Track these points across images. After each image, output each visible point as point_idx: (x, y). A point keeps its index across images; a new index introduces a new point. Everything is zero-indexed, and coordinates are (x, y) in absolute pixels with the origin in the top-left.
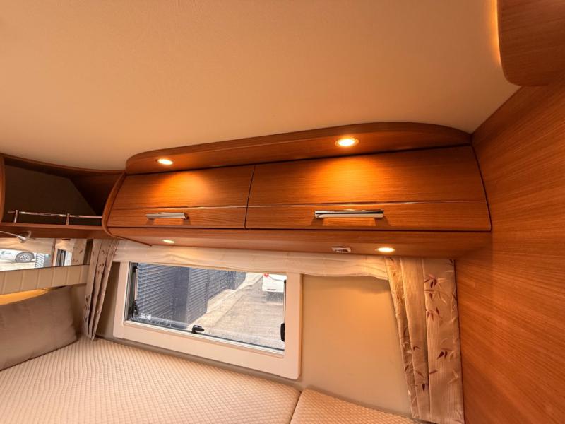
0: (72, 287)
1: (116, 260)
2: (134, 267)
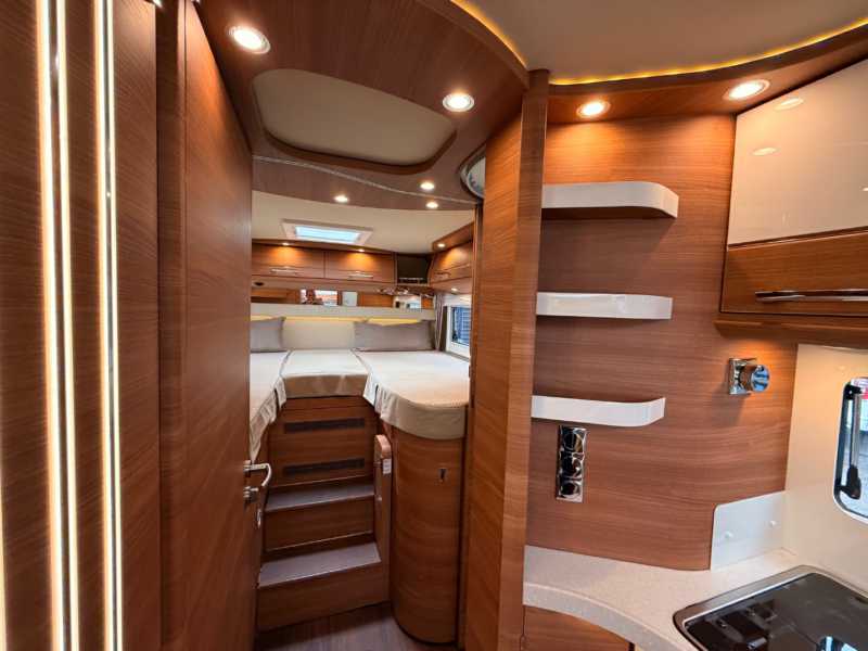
0: (429, 321)
1: (445, 305)
2: (453, 309)
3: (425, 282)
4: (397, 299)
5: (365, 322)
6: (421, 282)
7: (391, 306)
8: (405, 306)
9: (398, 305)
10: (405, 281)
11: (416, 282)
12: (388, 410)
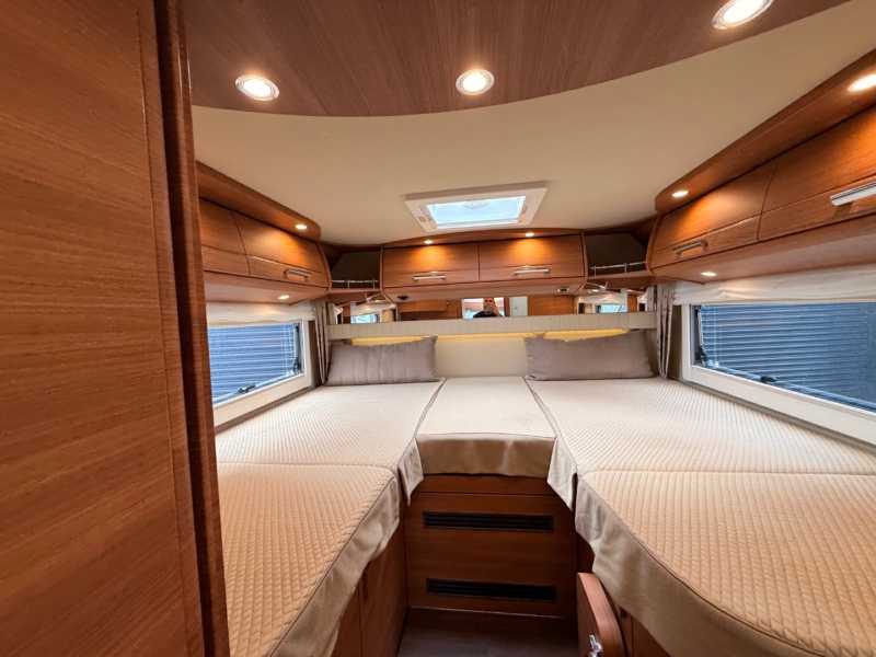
0: (645, 330)
1: (677, 303)
2: (696, 310)
3: (643, 267)
5: (540, 338)
10: (599, 273)
11: (621, 271)
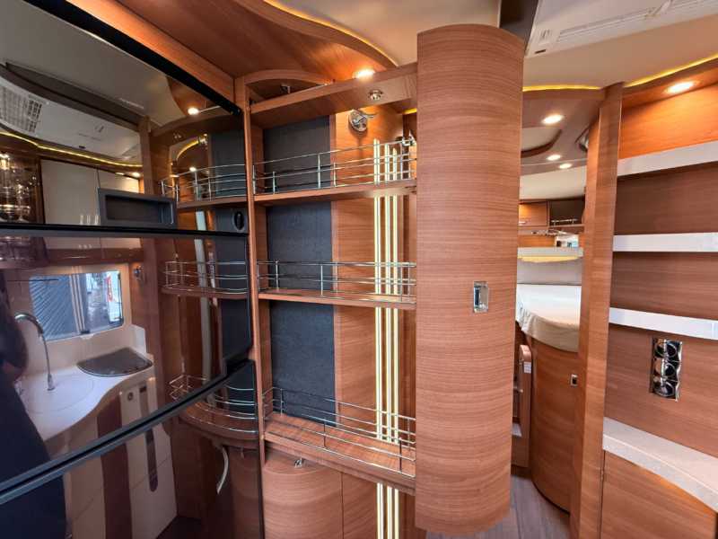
3: (579, 222)
4: (558, 239)
6: (575, 223)
7: (552, 246)
8: (566, 245)
9: (559, 244)
10: (557, 224)
11: (570, 223)
12: (528, 325)
